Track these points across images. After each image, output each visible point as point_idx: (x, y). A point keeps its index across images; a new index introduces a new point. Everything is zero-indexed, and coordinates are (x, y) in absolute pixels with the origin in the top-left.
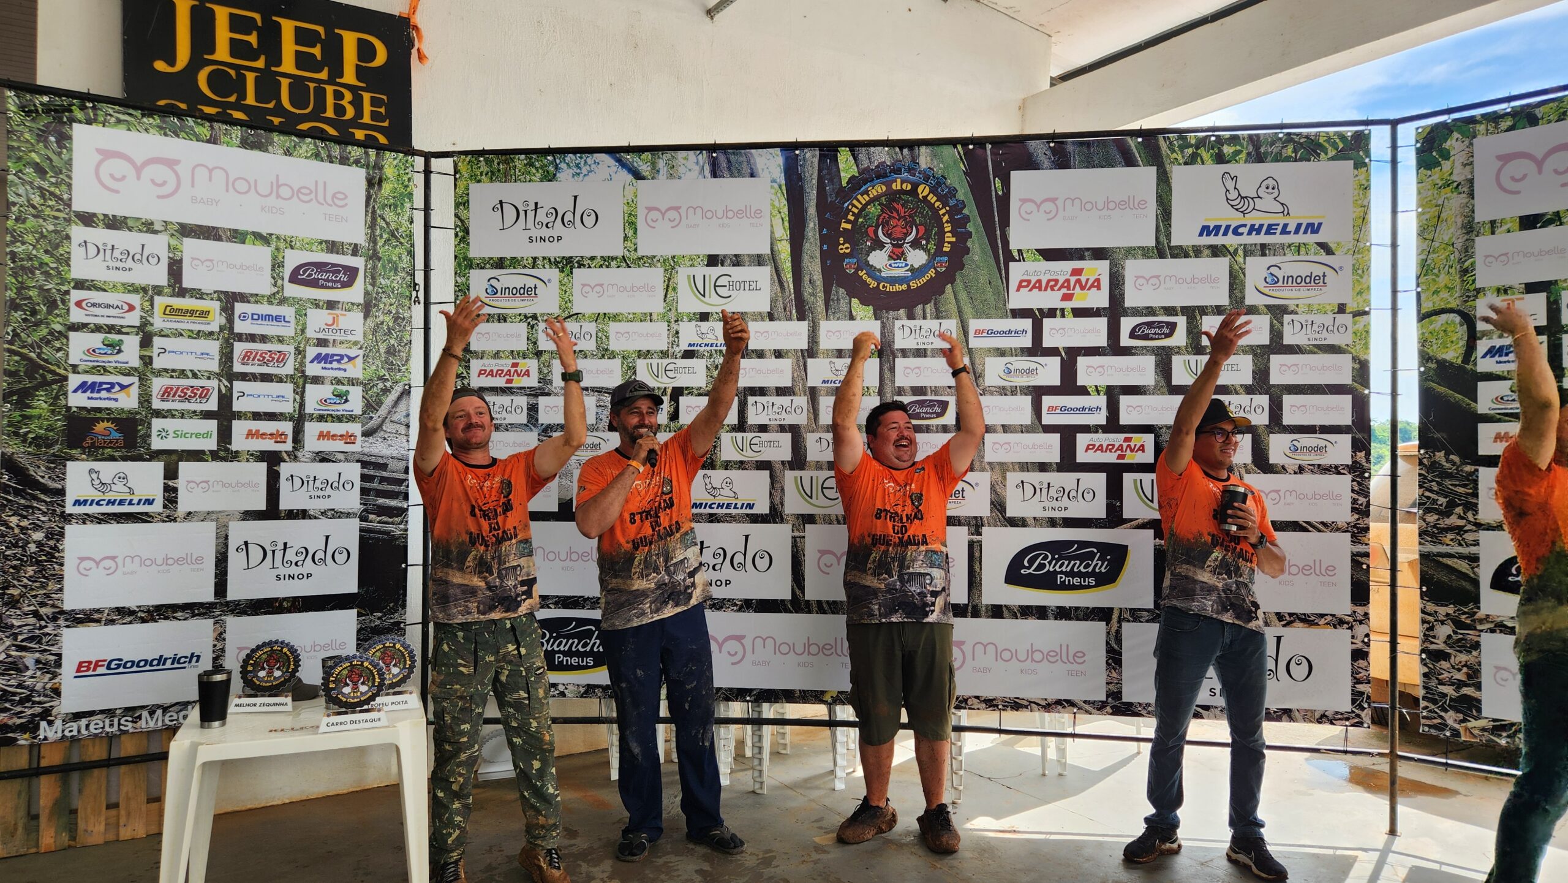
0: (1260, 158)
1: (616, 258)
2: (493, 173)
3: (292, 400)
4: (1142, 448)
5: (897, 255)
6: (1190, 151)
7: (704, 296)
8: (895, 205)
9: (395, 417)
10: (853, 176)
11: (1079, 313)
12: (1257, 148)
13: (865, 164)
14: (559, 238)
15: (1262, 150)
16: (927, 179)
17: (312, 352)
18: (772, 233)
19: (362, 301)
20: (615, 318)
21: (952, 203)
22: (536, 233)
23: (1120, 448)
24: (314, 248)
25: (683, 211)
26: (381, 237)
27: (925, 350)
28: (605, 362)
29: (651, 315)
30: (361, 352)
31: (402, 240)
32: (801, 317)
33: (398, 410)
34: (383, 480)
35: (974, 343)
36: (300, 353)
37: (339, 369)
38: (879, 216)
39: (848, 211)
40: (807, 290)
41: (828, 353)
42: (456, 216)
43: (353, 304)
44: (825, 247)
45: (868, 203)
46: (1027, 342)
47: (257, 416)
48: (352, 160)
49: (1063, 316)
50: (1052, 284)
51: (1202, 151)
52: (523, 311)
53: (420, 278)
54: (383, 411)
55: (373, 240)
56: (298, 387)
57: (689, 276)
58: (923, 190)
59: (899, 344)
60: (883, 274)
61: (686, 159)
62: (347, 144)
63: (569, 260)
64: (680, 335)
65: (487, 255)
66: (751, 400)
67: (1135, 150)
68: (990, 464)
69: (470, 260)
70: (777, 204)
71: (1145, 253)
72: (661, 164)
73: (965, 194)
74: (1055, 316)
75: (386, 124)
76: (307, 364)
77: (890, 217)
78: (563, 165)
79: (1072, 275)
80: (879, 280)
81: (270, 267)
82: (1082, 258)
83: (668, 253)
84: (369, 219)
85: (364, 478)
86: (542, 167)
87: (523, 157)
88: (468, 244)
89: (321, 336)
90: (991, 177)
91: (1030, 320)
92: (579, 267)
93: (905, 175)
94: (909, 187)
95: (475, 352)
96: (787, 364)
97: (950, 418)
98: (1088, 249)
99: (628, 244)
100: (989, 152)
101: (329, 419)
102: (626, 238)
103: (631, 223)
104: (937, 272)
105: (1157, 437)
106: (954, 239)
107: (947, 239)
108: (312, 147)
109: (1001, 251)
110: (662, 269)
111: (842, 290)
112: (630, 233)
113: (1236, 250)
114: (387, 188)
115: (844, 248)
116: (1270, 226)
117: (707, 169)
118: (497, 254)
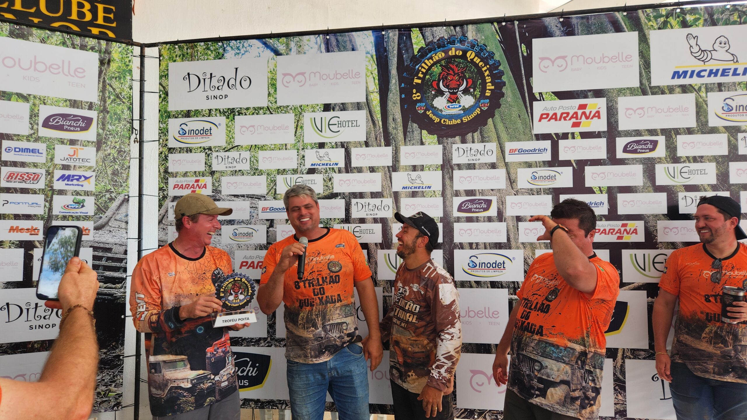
0: (714, 23)
1: (263, 108)
2: (184, 55)
3: (43, 206)
4: (635, 231)
5: (453, 99)
6: (662, 19)
7: (321, 131)
8: (451, 65)
9: (118, 217)
10: (422, 48)
11: (585, 135)
12: (711, 15)
13: (430, 39)
14: (226, 96)
15: (715, 17)
16: (473, 46)
17: (58, 173)
18: (367, 88)
19: (95, 140)
20: (262, 148)
21: (491, 62)
22: (211, 93)
23: (619, 231)
24: (61, 104)
25: (307, 75)
26: (109, 98)
27: (474, 164)
28: (256, 177)
29: (286, 145)
30: (94, 174)
31: (124, 100)
32: (387, 144)
33: (120, 212)
34: (108, 259)
35: (509, 158)
36: (49, 174)
37: (78, 185)
38: (441, 73)
39: (419, 71)
40: (391, 125)
41: (406, 168)
42: (160, 84)
43: (88, 142)
44: (403, 96)
45: (432, 65)
46: (547, 156)
47: (17, 217)
48: (89, 47)
49: (573, 138)
50: (565, 116)
51: (671, 20)
52: (202, 145)
53: (136, 125)
54: (109, 213)
55: (103, 99)
56: (47, 197)
57: (311, 119)
58: (471, 55)
59: (456, 161)
60: (443, 113)
61: (309, 40)
62: (86, 36)
63: (232, 111)
64: (305, 158)
65: (179, 109)
66: (354, 201)
67: (621, 21)
68: (523, 244)
69: (169, 112)
70: (370, 68)
71: (632, 92)
72: (292, 45)
73: (500, 56)
74: (567, 138)
75: (114, 25)
76: (55, 182)
77: (448, 74)
78: (228, 48)
79: (579, 109)
80: (441, 117)
81: (28, 117)
82: (586, 97)
83: (297, 103)
84: (101, 85)
85: (95, 258)
86: (215, 50)
87: (202, 44)
88: (167, 102)
89: (65, 163)
90: (519, 43)
91: (550, 141)
92: (239, 115)
93: (458, 45)
94: (461, 53)
95: (172, 173)
96: (378, 177)
97: (493, 212)
98: (590, 91)
99: (271, 98)
100: (516, 27)
101: (70, 218)
102: (269, 94)
103: (273, 85)
104: (481, 110)
105: (646, 223)
106: (493, 87)
107: (488, 88)
108: (60, 37)
109: (527, 95)
110: (294, 114)
111: (415, 125)
112: (272, 91)
113: (700, 89)
114: (114, 66)
115: (416, 96)
116: (724, 71)
117: (323, 47)
118: (186, 108)
